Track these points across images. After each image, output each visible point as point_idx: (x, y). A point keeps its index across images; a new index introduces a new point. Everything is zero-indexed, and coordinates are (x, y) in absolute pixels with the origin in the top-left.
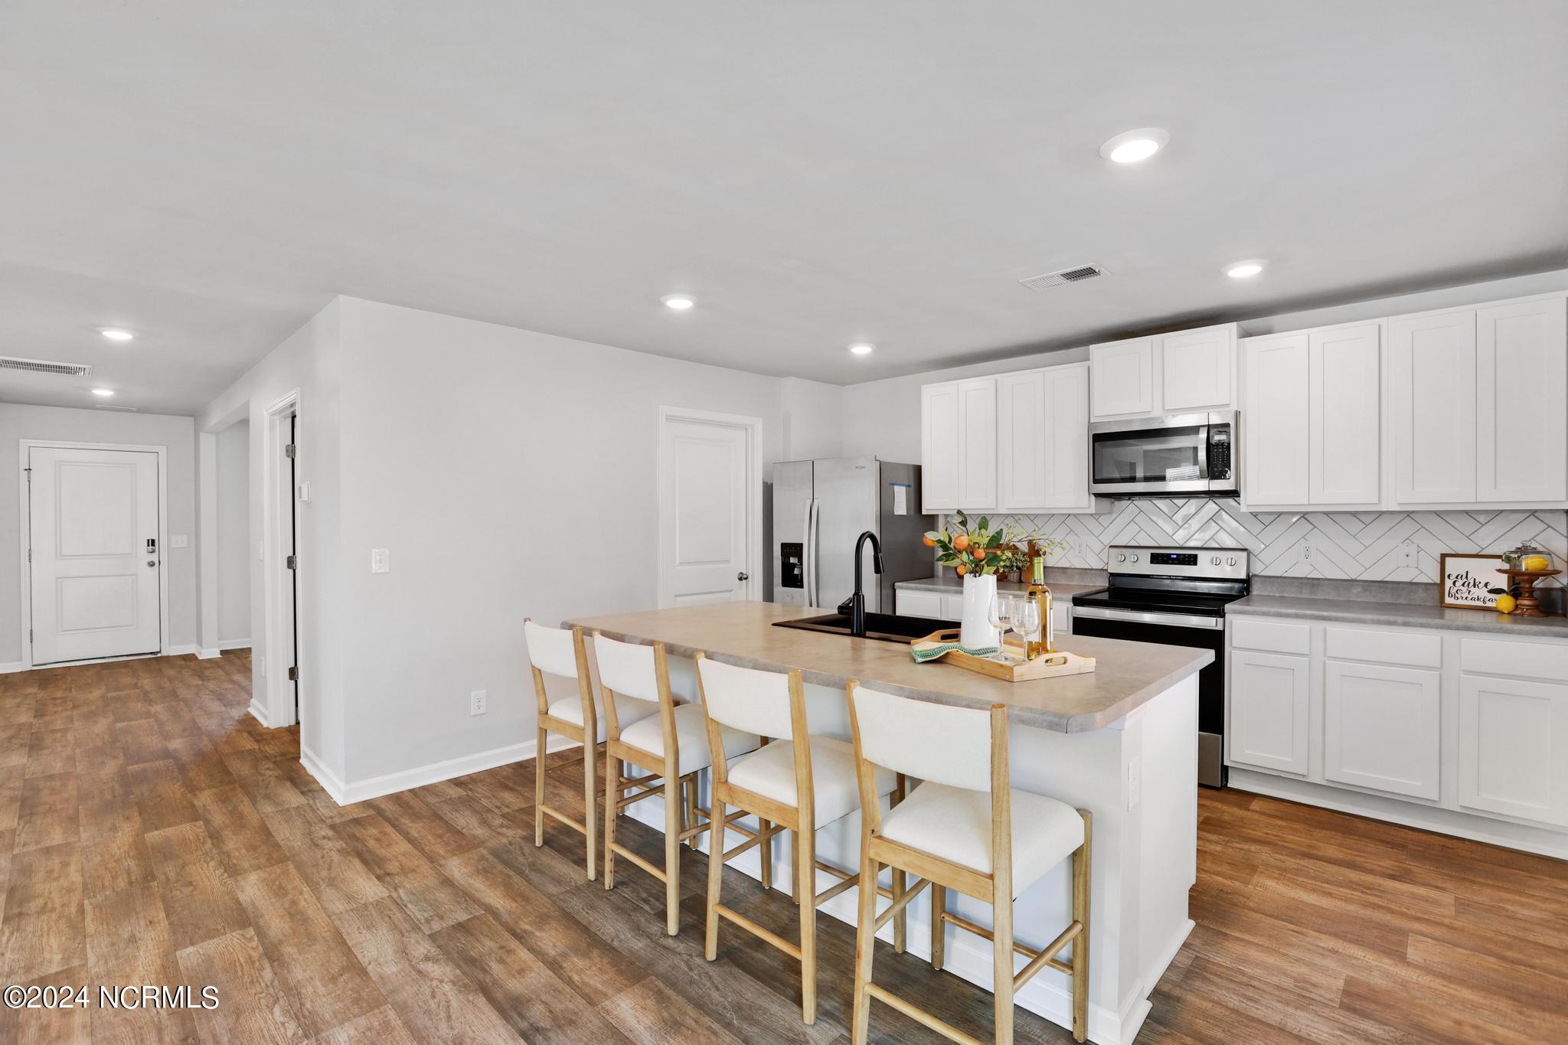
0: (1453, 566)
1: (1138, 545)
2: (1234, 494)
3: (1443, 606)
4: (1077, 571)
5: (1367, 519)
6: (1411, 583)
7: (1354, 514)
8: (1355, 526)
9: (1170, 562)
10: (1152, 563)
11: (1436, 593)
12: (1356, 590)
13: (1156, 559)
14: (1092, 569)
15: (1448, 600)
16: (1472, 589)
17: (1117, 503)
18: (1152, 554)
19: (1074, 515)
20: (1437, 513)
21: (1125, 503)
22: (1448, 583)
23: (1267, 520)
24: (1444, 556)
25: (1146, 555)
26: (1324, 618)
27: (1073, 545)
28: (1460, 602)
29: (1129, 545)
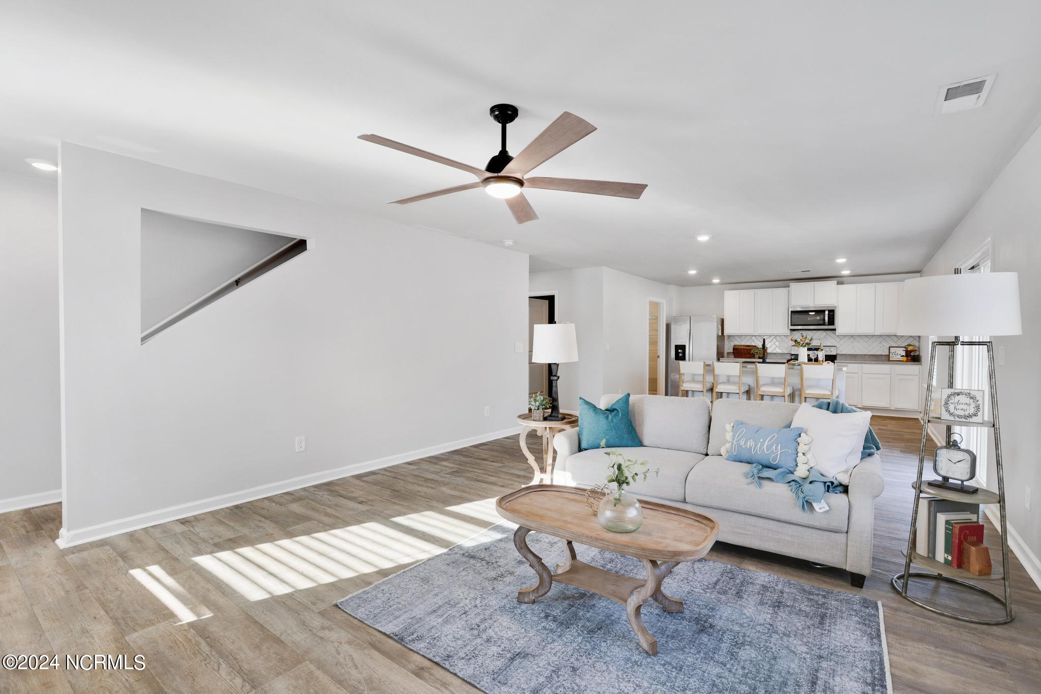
0: (892, 350)
2: (835, 330)
3: (889, 360)
5: (870, 337)
6: (881, 355)
7: (866, 336)
8: (866, 339)
11: (887, 358)
12: (867, 357)
15: (891, 359)
16: (896, 356)
17: (793, 332)
19: (783, 336)
20: (888, 336)
21: (796, 332)
22: (891, 354)
23: (841, 337)
24: (890, 347)
26: (862, 363)
28: (894, 359)
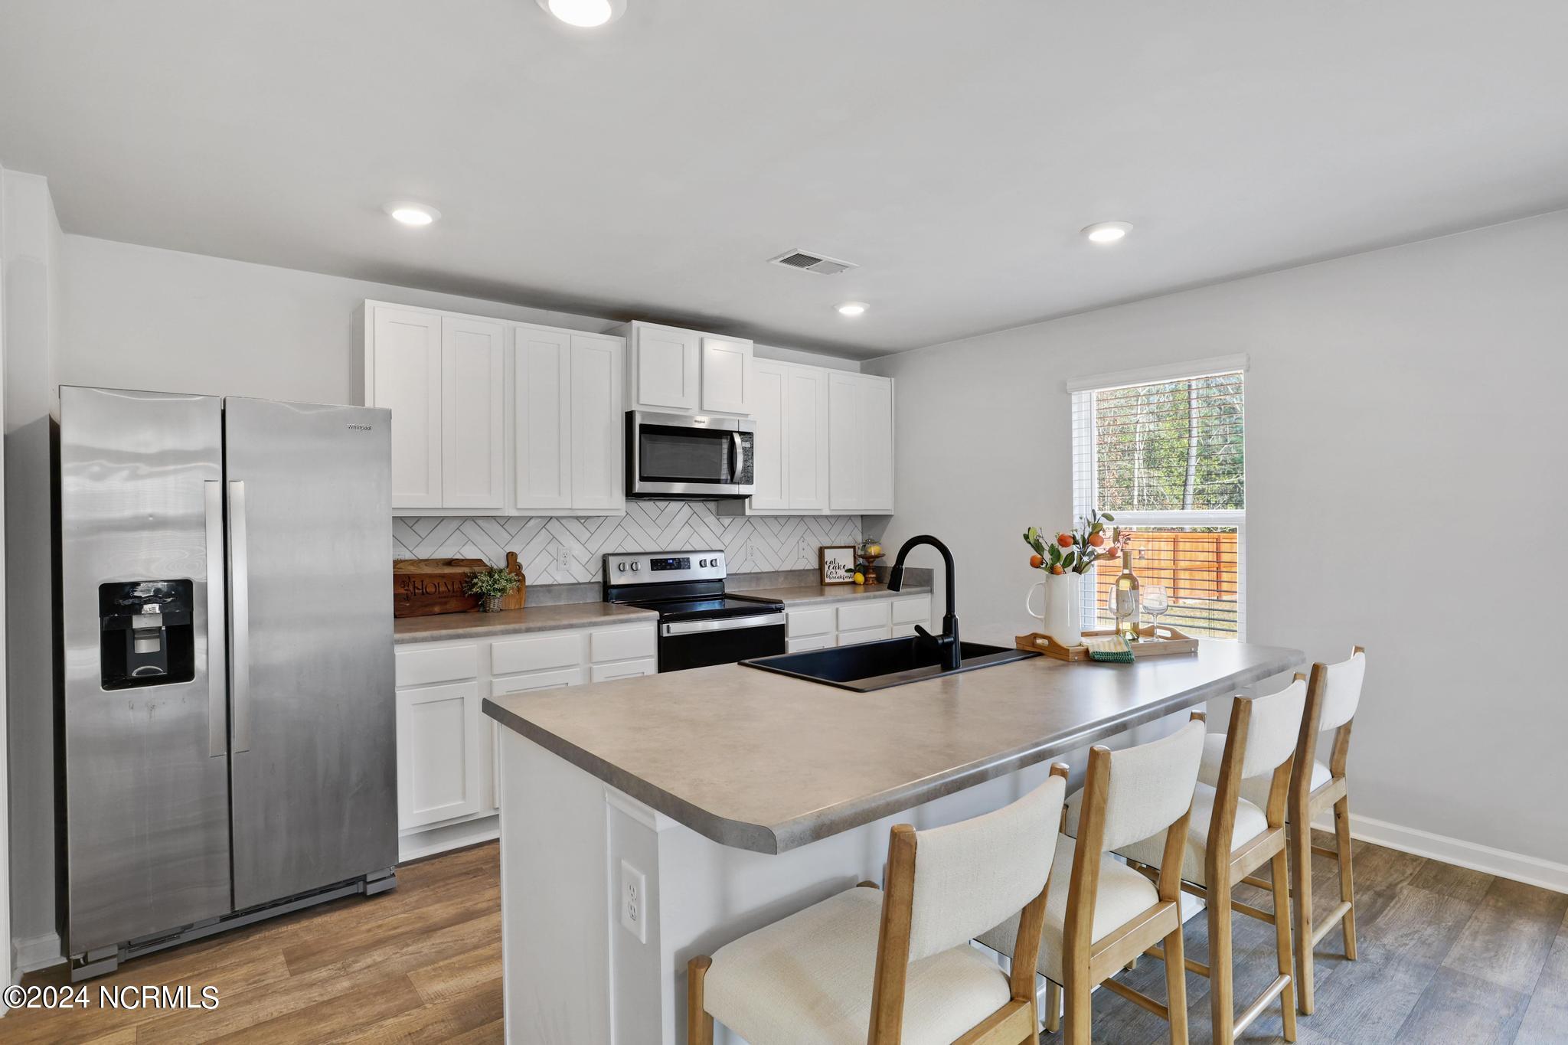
0: (829, 555)
1: (625, 552)
3: (824, 585)
4: (565, 587)
5: (783, 522)
6: (805, 571)
7: (776, 517)
8: (776, 526)
9: (668, 567)
10: (652, 569)
11: (817, 575)
12: (781, 579)
13: (658, 565)
14: (579, 584)
15: (827, 580)
16: (837, 570)
18: (651, 560)
19: (558, 518)
22: (825, 568)
24: (822, 549)
25: (644, 563)
27: (555, 556)
28: (832, 581)
29: (616, 552)
